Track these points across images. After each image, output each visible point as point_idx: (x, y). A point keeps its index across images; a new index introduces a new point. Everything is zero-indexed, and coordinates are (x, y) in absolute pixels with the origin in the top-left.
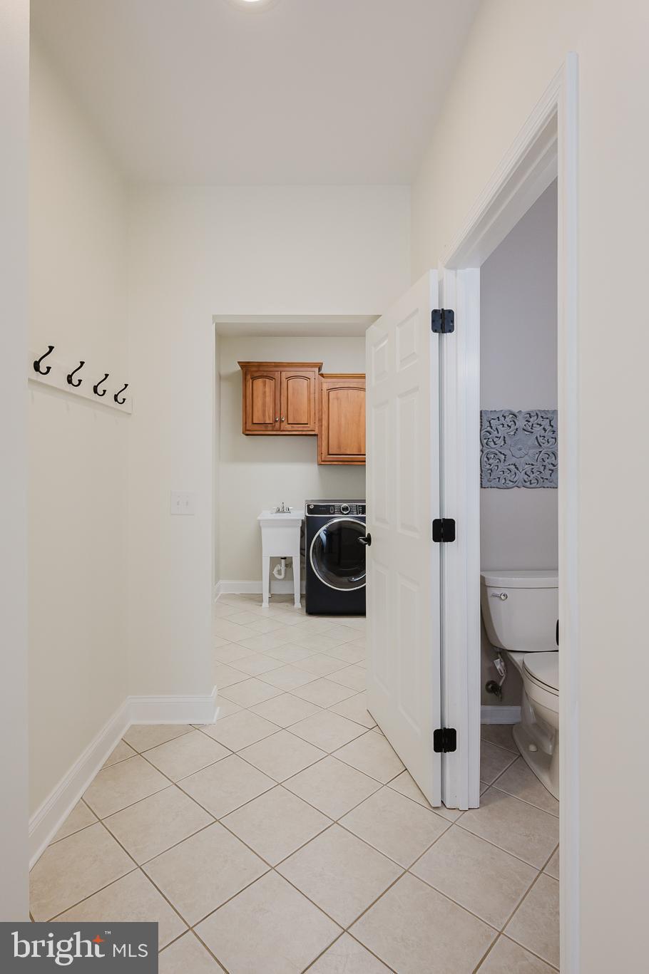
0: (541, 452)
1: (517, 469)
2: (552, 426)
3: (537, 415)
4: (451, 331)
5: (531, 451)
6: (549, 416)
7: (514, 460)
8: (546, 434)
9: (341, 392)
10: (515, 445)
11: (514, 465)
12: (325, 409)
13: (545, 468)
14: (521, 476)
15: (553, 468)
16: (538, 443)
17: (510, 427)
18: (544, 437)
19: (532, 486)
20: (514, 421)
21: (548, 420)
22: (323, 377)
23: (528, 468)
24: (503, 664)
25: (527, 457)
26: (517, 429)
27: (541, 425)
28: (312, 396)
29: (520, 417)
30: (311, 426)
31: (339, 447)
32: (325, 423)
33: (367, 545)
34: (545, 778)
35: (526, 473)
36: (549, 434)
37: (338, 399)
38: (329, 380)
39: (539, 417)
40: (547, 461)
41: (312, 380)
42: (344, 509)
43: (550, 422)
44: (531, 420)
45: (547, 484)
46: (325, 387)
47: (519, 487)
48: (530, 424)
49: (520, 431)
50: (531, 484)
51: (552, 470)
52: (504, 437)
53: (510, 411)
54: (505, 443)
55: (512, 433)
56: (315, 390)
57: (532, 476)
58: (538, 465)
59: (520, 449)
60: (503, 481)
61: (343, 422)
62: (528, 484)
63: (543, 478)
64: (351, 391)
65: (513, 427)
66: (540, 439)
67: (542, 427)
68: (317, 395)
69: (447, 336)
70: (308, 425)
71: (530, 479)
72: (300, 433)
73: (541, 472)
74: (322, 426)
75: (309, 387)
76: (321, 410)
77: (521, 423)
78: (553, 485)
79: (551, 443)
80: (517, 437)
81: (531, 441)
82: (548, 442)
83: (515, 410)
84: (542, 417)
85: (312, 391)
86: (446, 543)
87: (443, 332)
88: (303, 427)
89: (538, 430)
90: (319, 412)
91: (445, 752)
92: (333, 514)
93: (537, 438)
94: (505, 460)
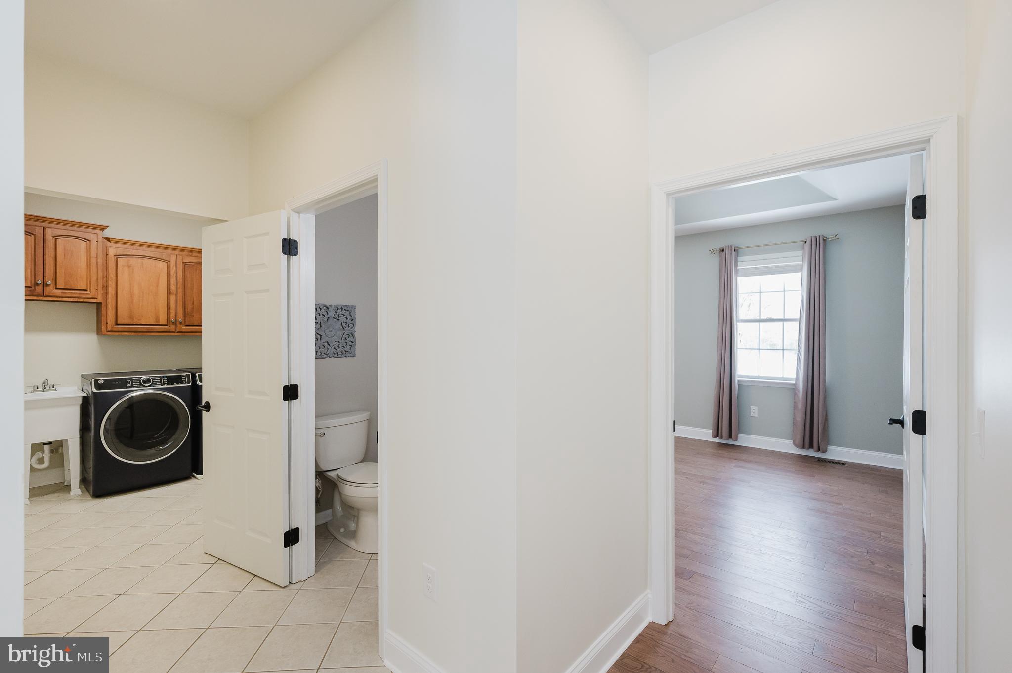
0: (344, 333)
1: (329, 345)
2: (351, 316)
3: (342, 308)
4: (296, 254)
5: (338, 333)
6: (350, 309)
7: (327, 339)
8: (347, 321)
9: (133, 261)
10: (328, 328)
11: (327, 342)
12: (112, 275)
13: (347, 344)
14: (332, 350)
15: (352, 344)
16: (343, 328)
17: (324, 316)
18: (346, 323)
19: (339, 356)
20: (327, 312)
21: (349, 312)
22: (109, 241)
23: (336, 344)
24: (320, 482)
25: (335, 337)
26: (329, 318)
27: (344, 315)
28: (93, 261)
29: (331, 309)
30: (92, 293)
31: (131, 317)
32: (111, 291)
33: (204, 413)
34: (353, 544)
35: (335, 348)
36: (349, 321)
37: (129, 266)
38: (117, 245)
39: (343, 310)
40: (348, 339)
41: (94, 244)
42: (144, 381)
43: (350, 313)
44: (338, 311)
45: (348, 354)
46: (112, 252)
47: (330, 358)
48: (337, 314)
49: (331, 319)
50: (338, 355)
51: (351, 346)
52: (320, 323)
53: (324, 304)
54: (321, 327)
55: (326, 320)
56: (97, 254)
57: (339, 349)
58: (342, 343)
59: (331, 331)
60: (320, 354)
61: (136, 291)
62: (336, 355)
63: (345, 351)
64: (146, 260)
65: (326, 316)
66: (344, 325)
67: (345, 316)
68: (100, 260)
69: (293, 258)
70: (88, 292)
71: (337, 351)
72: (76, 300)
73: (344, 347)
74: (107, 293)
75: (89, 250)
76: (106, 277)
77: (331, 313)
78: (351, 355)
79: (350, 327)
80: (329, 323)
81: (338, 326)
82: (349, 327)
83: (328, 304)
84: (345, 310)
85: (93, 254)
86: (292, 401)
87: (290, 255)
88: (80, 294)
89: (342, 318)
90: (103, 278)
91: (292, 545)
92: (131, 387)
93: (342, 324)
94: (321, 339)
